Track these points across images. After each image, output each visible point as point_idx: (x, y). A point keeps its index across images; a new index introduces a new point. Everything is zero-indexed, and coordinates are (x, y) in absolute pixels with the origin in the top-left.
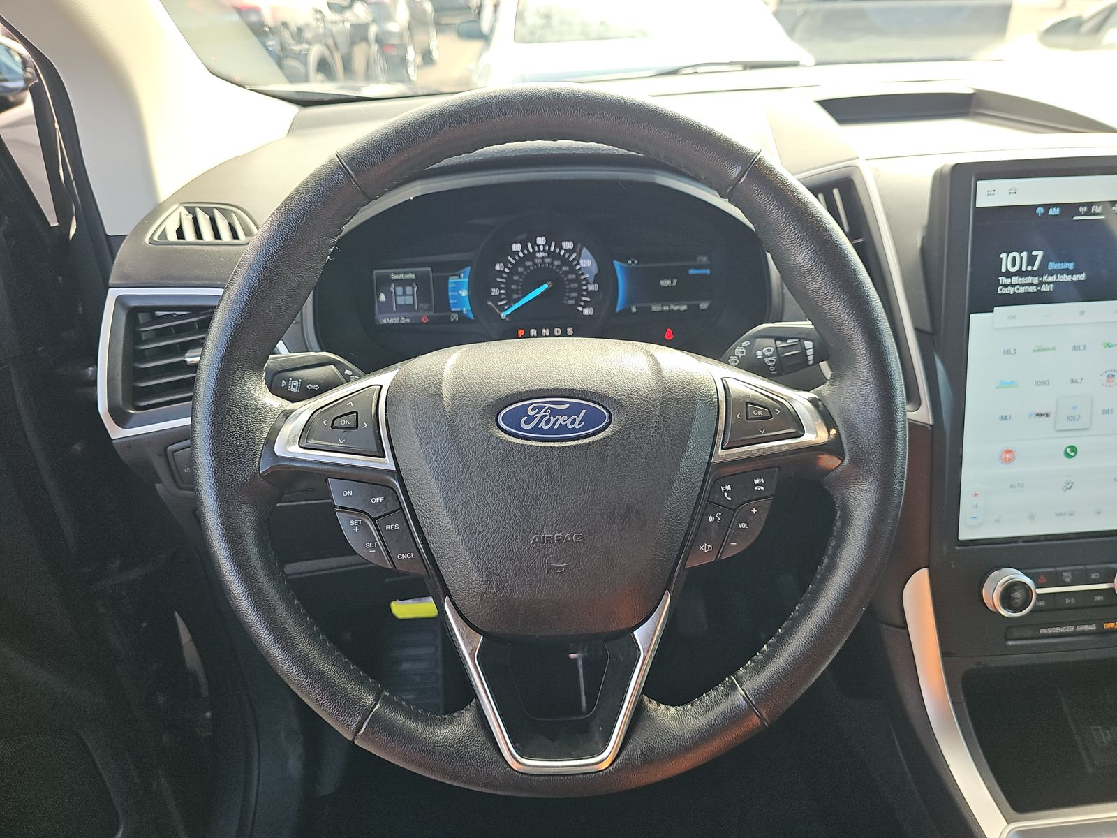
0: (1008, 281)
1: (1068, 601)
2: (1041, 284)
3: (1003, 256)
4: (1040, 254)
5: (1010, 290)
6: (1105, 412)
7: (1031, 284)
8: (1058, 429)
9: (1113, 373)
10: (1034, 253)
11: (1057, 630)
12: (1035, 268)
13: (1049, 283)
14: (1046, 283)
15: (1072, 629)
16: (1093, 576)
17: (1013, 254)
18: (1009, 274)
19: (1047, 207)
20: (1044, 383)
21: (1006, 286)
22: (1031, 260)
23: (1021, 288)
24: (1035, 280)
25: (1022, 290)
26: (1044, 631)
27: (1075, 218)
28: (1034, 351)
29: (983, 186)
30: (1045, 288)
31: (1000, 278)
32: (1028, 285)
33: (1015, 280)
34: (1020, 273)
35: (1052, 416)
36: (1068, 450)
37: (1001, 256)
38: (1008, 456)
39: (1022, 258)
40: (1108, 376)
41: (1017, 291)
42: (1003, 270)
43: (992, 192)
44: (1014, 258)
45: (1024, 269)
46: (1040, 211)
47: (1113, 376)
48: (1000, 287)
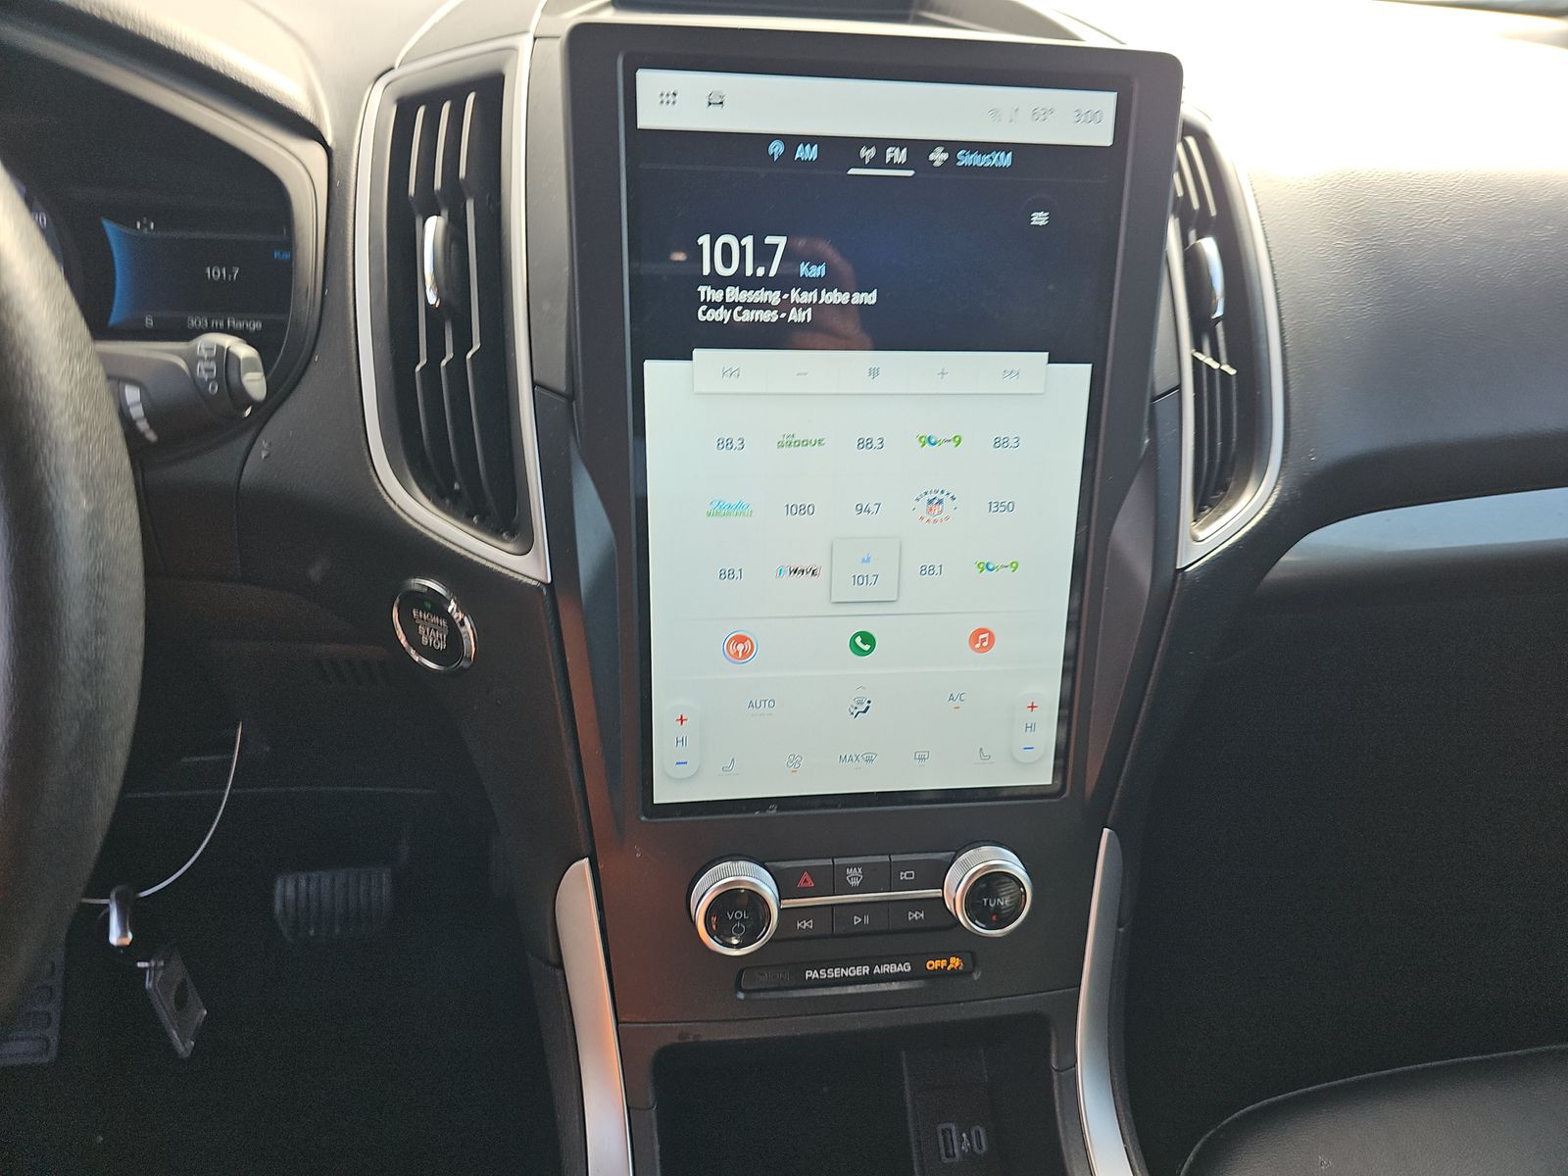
0: (718, 296)
1: (857, 920)
2: (785, 306)
3: (704, 240)
4: (781, 241)
5: (721, 315)
6: (925, 570)
7: (765, 306)
8: (834, 600)
9: (940, 496)
10: (769, 240)
11: (837, 973)
12: (772, 273)
13: (804, 307)
14: (798, 306)
15: (866, 970)
16: (904, 876)
17: (723, 239)
18: (718, 282)
19: (792, 141)
20: (803, 510)
21: (715, 305)
22: (764, 254)
23: (746, 312)
24: (774, 297)
25: (748, 316)
26: (809, 974)
27: (852, 171)
28: (780, 445)
29: (651, 83)
30: (796, 316)
31: (702, 289)
32: (761, 307)
33: (733, 294)
34: (741, 281)
35: (823, 574)
36: (858, 640)
37: (700, 241)
38: (740, 647)
39: (743, 249)
40: (930, 502)
41: (737, 318)
42: (706, 271)
43: (670, 97)
44: (726, 248)
45: (749, 272)
46: (776, 148)
47: (940, 502)
48: (704, 308)
